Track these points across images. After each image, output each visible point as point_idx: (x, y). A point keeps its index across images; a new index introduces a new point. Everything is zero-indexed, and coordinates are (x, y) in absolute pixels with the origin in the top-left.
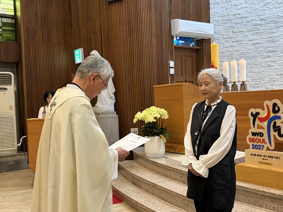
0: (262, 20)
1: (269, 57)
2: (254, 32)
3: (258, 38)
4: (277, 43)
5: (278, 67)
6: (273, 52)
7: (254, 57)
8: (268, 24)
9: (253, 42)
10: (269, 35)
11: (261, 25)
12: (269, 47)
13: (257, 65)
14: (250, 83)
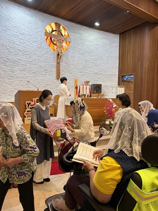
0: (8, 59)
1: (11, 79)
2: (4, 64)
3: (6, 68)
4: (14, 73)
5: (14, 85)
7: (4, 78)
8: (11, 62)
9: (3, 69)
10: (11, 68)
11: (7, 61)
12: (11, 74)
13: (5, 82)
14: (2, 91)
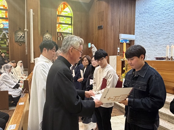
0: (153, 34)
3: (151, 40)
4: (158, 42)
5: (158, 51)
6: (156, 45)
8: (156, 35)
9: (149, 42)
10: (156, 39)
13: (150, 50)
